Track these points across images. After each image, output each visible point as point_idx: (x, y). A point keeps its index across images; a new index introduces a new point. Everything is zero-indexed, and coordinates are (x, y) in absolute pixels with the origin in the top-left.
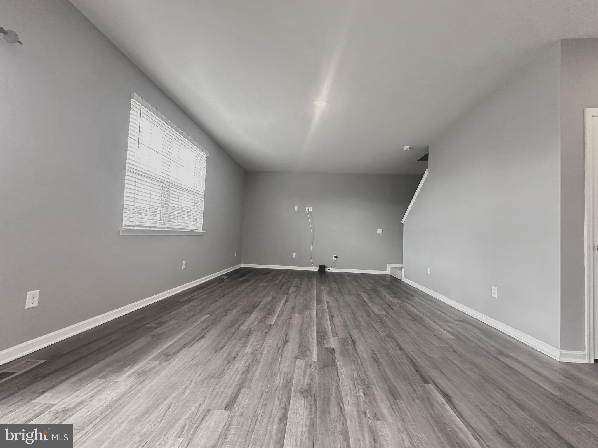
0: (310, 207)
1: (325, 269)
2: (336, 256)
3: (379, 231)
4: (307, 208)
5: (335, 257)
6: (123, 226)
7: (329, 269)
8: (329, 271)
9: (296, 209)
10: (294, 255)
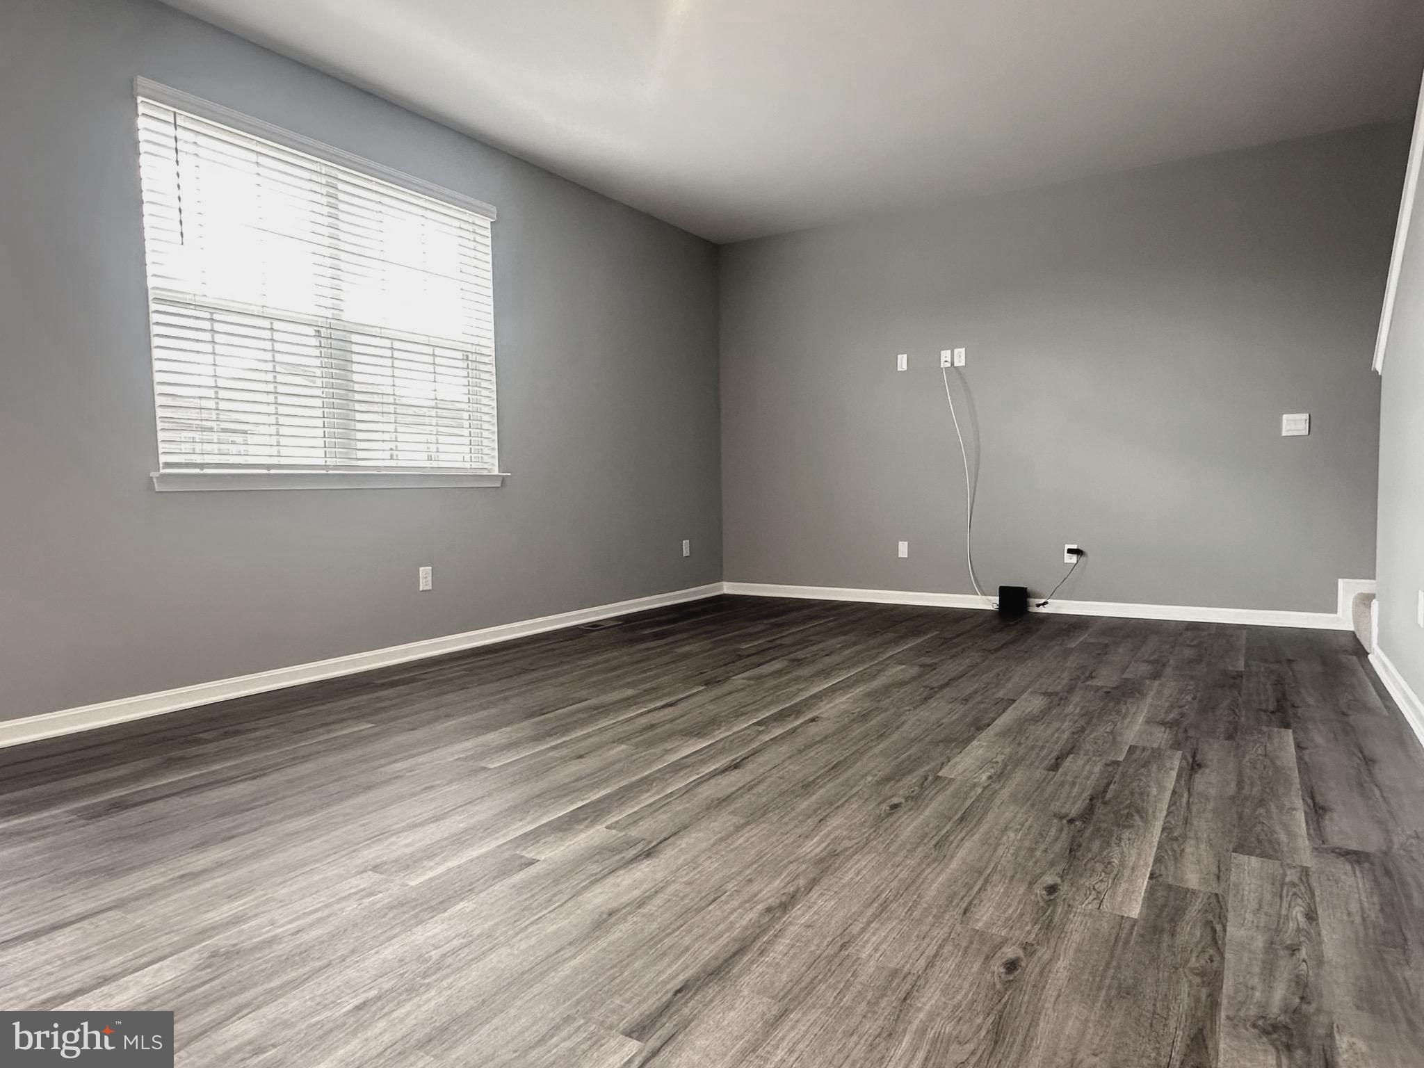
0: (956, 351)
1: (1025, 605)
2: (1075, 547)
3: (1294, 424)
4: (945, 355)
5: (1070, 551)
6: (161, 465)
7: (1043, 601)
8: (1042, 610)
9: (902, 362)
10: (903, 549)
